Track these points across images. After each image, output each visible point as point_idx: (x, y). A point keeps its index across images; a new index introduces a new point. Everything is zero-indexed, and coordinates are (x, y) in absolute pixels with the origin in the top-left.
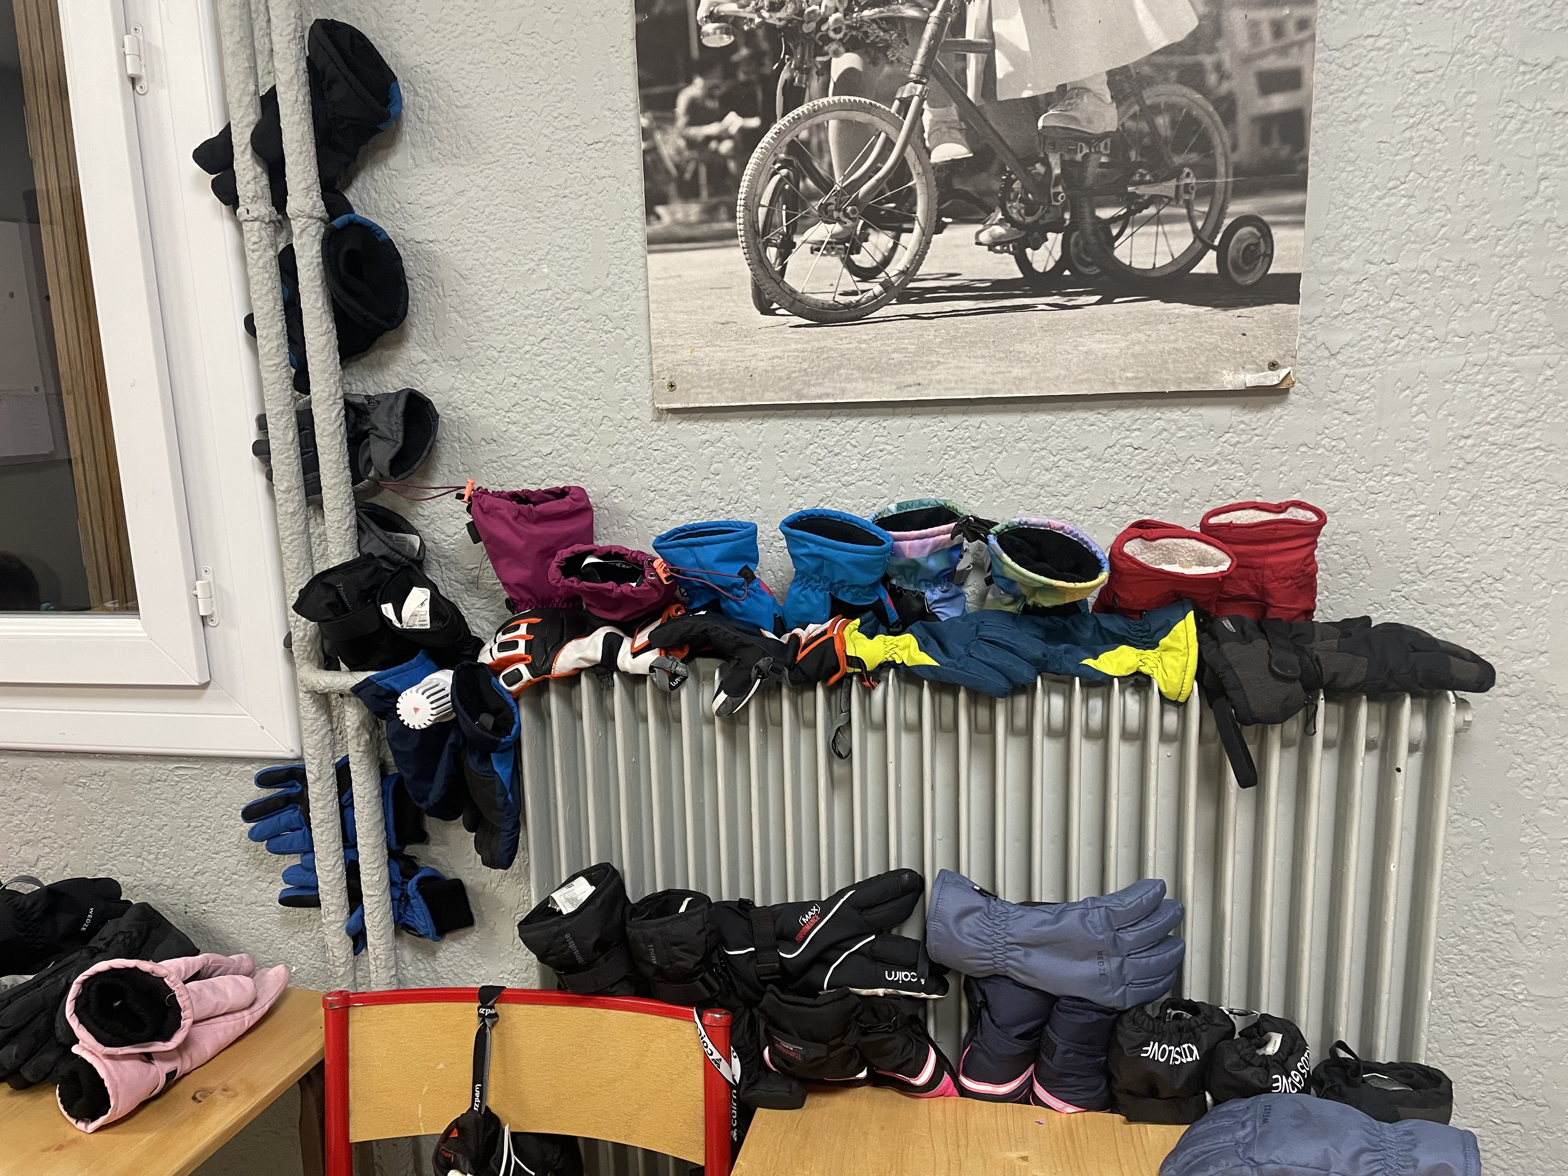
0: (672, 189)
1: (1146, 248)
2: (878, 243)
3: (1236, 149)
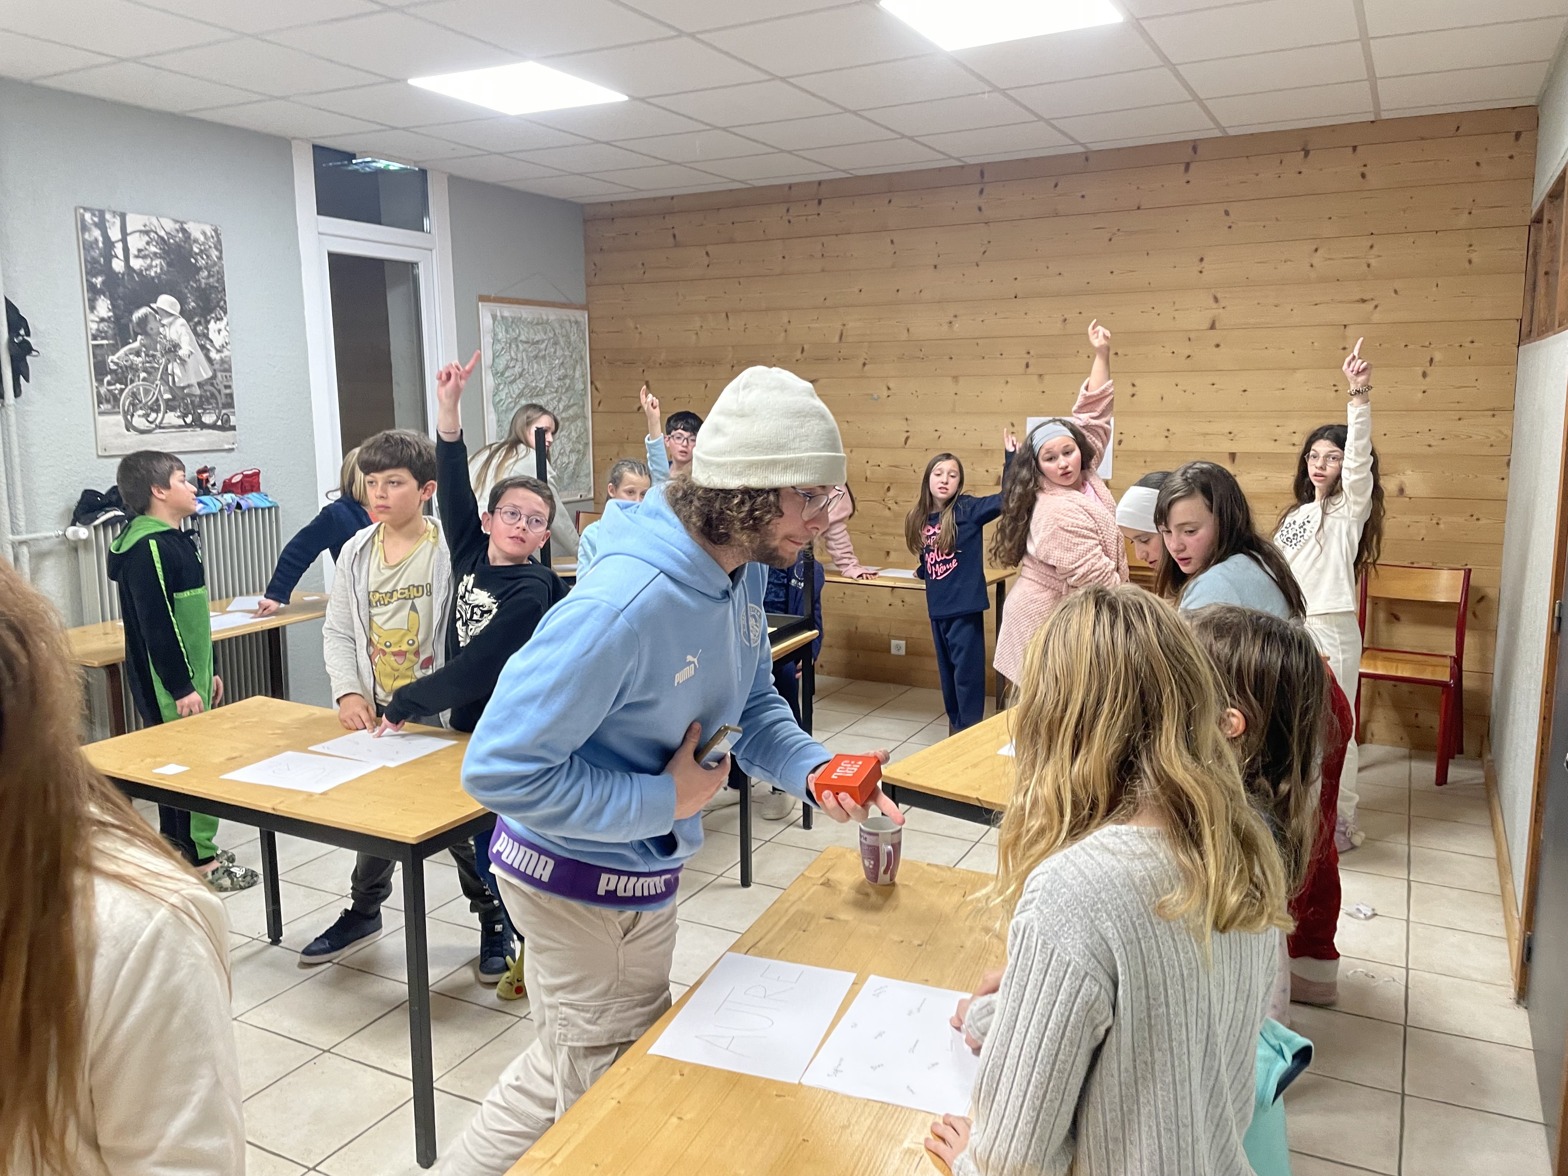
0: (104, 401)
1: (208, 419)
2: (153, 416)
3: (222, 400)
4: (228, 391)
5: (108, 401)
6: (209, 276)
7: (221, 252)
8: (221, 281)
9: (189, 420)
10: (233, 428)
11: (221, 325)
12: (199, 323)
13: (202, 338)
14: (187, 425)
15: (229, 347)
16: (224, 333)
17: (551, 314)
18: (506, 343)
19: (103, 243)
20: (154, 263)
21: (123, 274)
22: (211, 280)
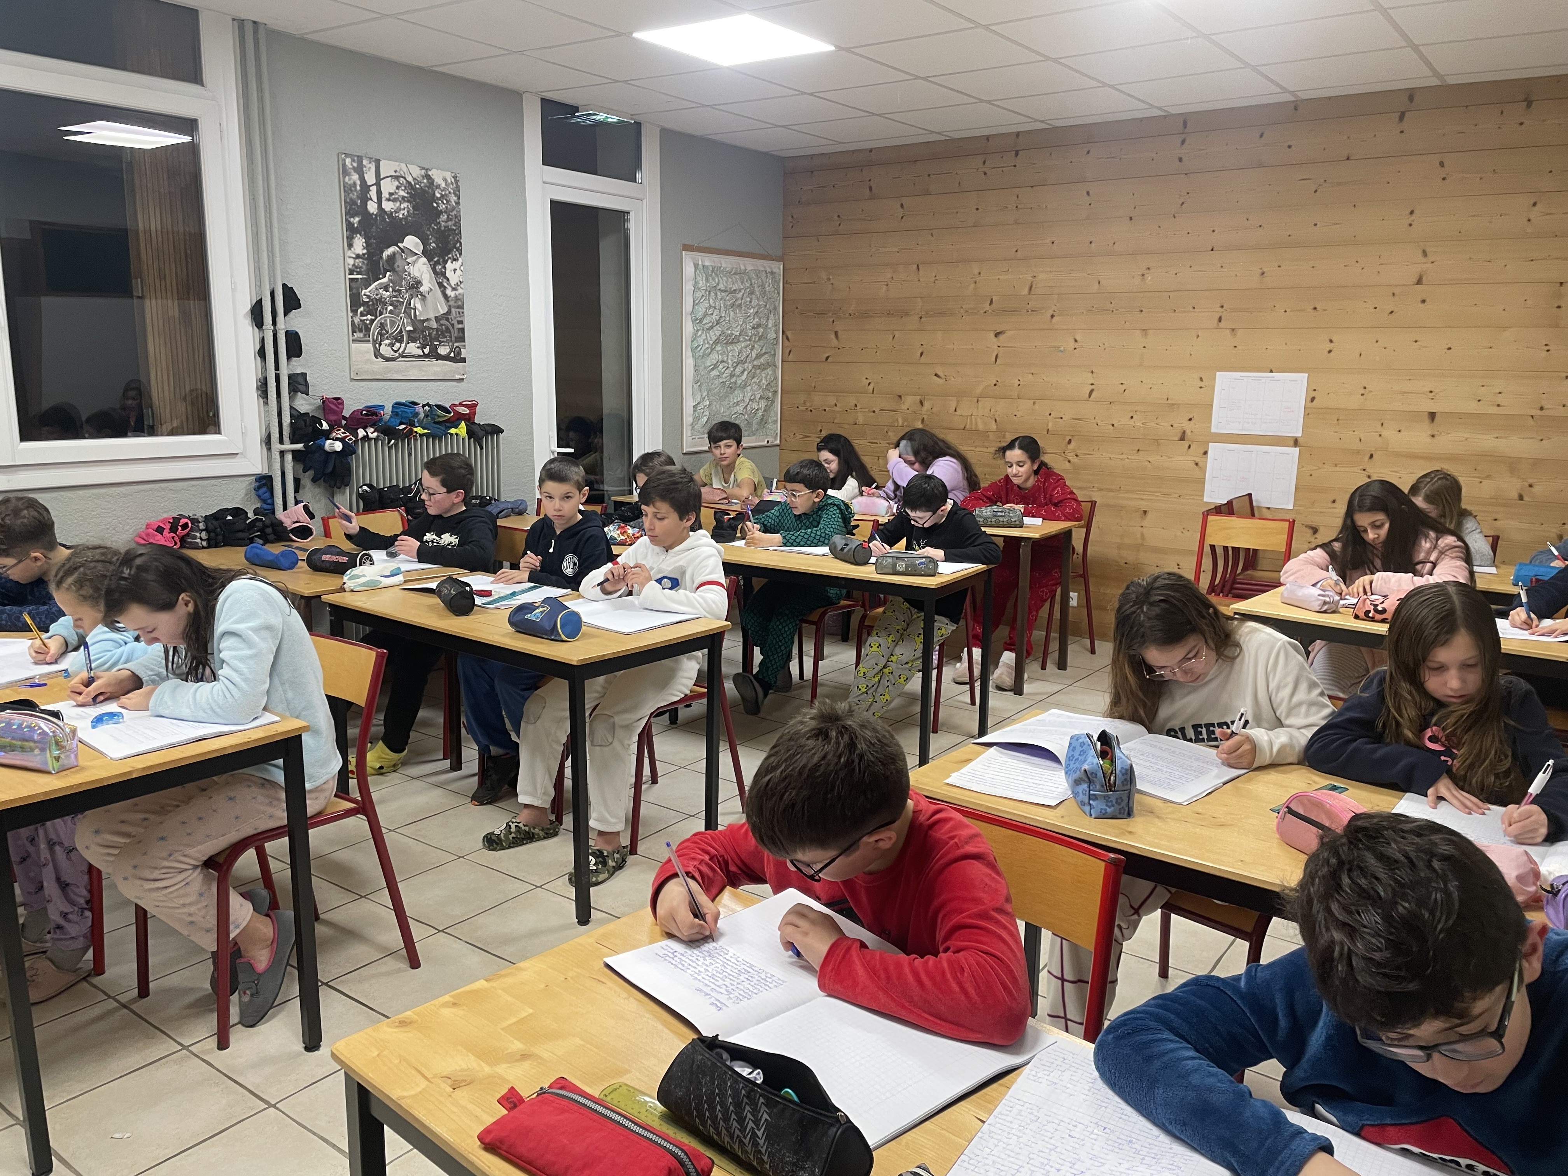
0: (357, 330)
1: (443, 350)
2: (397, 345)
3: (455, 334)
4: (460, 326)
5: (361, 331)
6: (449, 220)
7: (459, 198)
8: (458, 224)
9: (427, 351)
10: (463, 360)
11: (456, 265)
12: (438, 263)
13: (440, 275)
14: (425, 356)
15: (462, 286)
16: (458, 272)
17: (749, 265)
18: (706, 290)
19: (360, 186)
20: (402, 207)
21: (376, 215)
22: (450, 223)
